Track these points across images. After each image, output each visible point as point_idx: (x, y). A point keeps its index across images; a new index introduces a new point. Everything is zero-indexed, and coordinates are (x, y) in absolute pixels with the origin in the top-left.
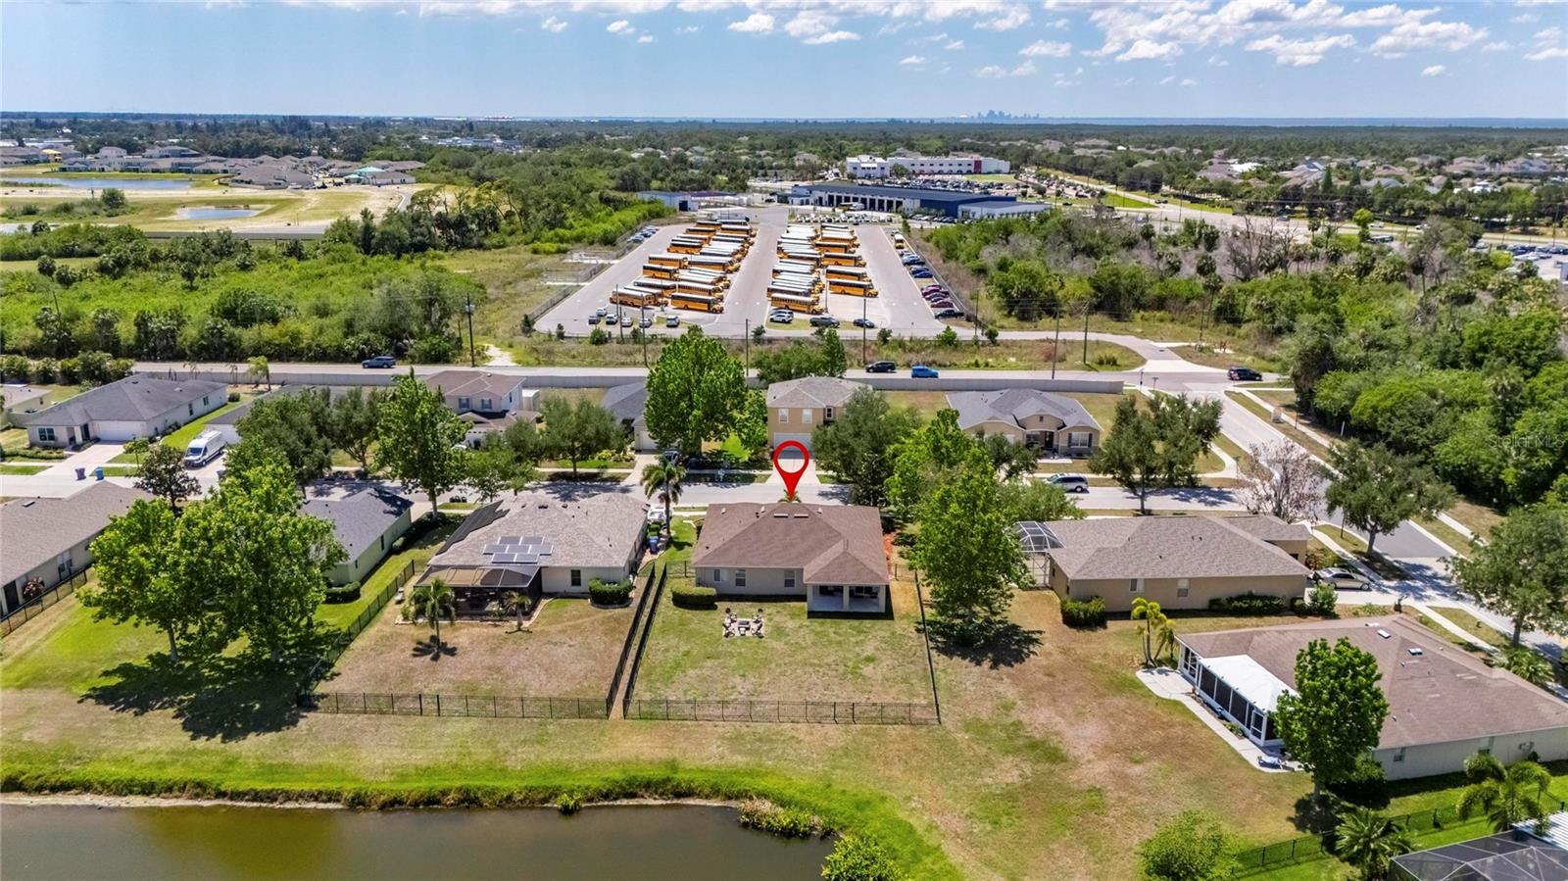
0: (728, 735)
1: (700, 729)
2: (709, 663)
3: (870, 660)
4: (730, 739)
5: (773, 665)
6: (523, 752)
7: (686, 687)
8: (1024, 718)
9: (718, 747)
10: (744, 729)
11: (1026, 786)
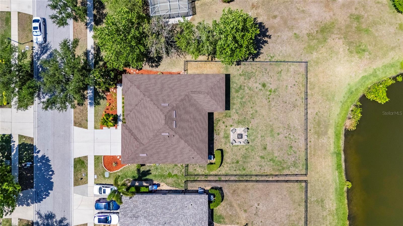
0: (316, 137)
1: (312, 147)
2: (269, 148)
3: (264, 85)
4: (319, 136)
5: (270, 123)
6: (329, 205)
7: (286, 155)
8: (305, 32)
9: (323, 139)
10: (312, 131)
11: (345, 38)
